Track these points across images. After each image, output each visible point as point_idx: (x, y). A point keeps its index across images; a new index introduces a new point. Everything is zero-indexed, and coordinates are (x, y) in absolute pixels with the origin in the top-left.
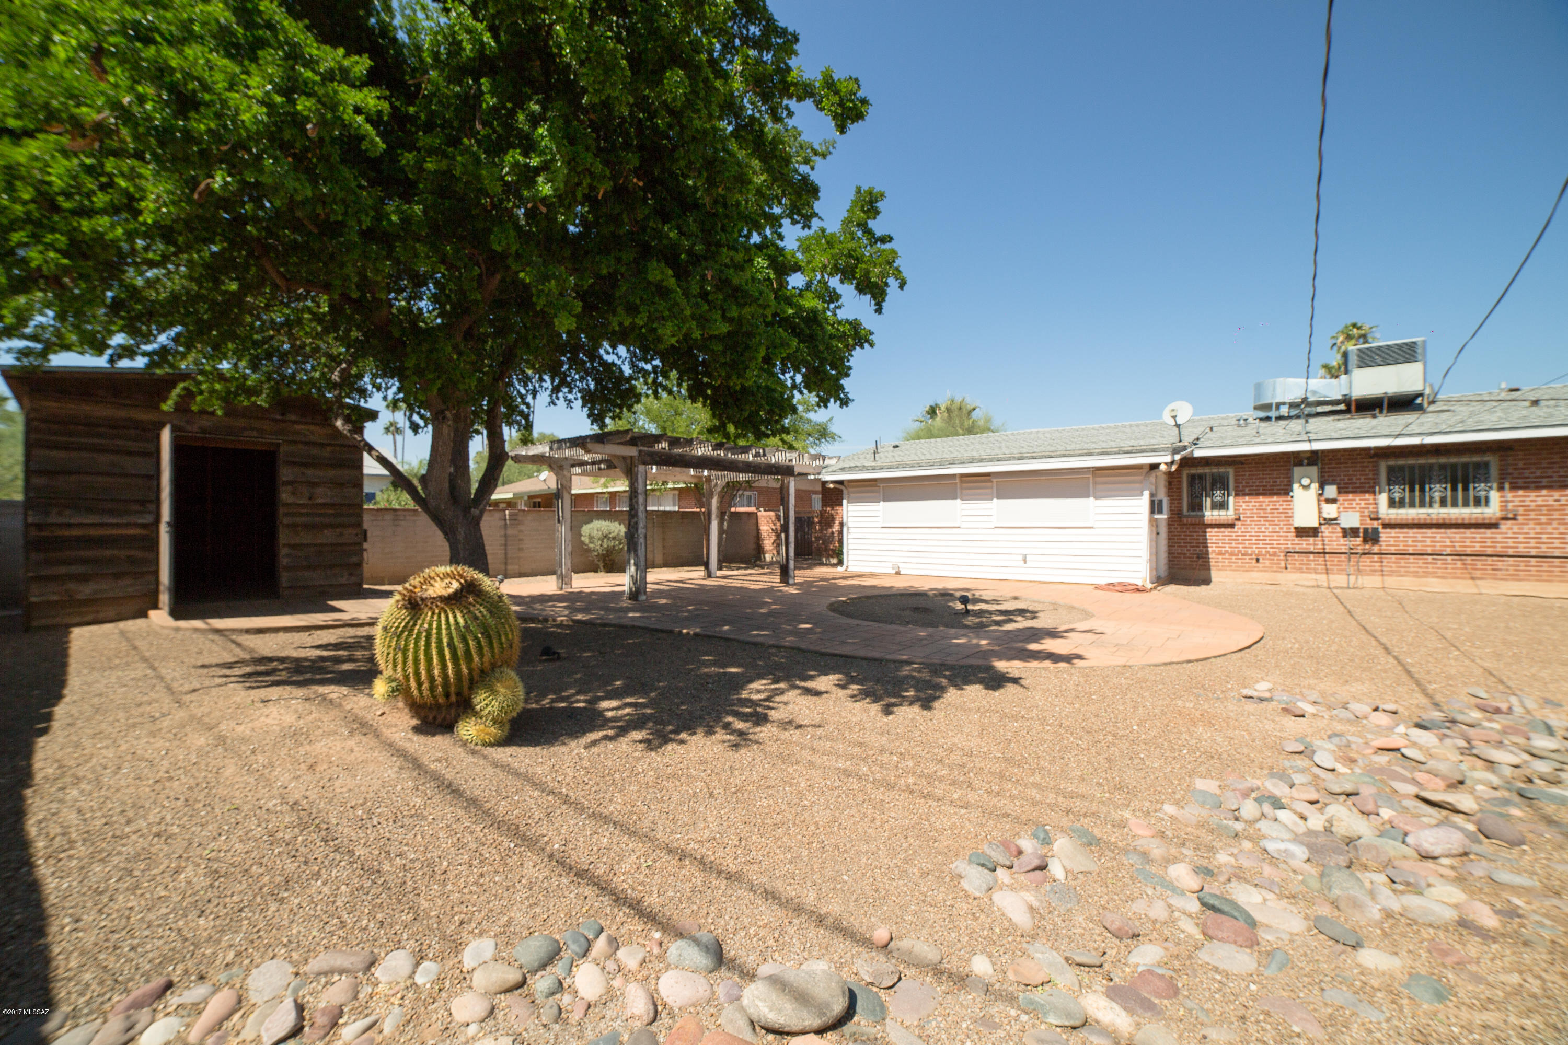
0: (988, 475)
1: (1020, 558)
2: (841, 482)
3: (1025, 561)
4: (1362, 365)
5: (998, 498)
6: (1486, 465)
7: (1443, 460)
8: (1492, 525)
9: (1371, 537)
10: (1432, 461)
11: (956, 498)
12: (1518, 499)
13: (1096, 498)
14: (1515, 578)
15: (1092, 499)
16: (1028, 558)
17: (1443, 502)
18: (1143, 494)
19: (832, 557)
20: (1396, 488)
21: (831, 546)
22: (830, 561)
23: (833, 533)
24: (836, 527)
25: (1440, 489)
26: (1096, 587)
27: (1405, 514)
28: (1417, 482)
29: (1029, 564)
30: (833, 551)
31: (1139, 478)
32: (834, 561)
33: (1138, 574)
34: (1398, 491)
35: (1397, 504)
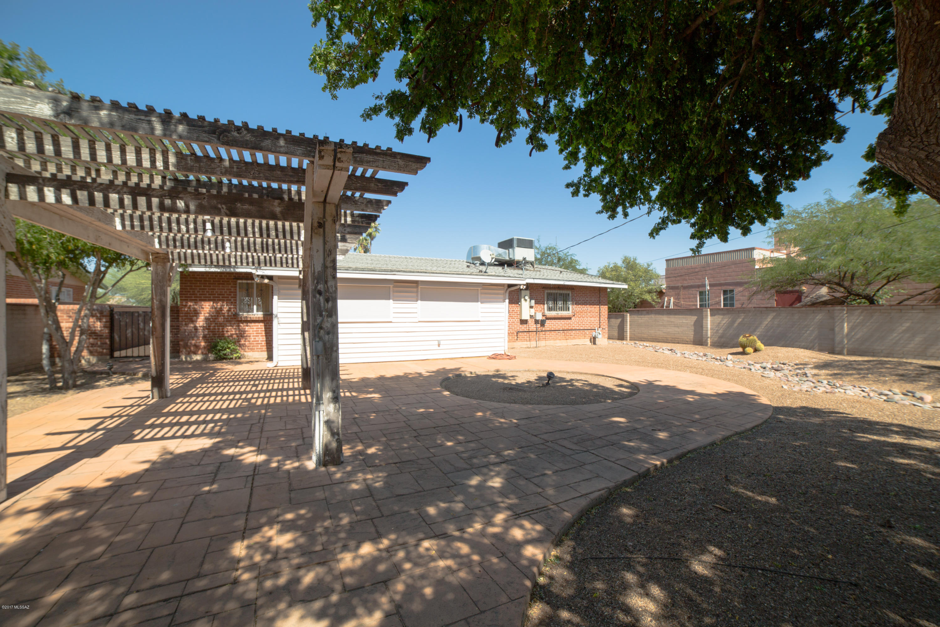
0: (416, 282)
1: (437, 343)
2: (270, 278)
3: (439, 345)
4: (519, 246)
5: (421, 300)
6: (569, 294)
7: (561, 292)
8: (570, 318)
9: (543, 323)
10: (556, 291)
11: (389, 299)
12: (579, 308)
13: (482, 303)
14: (574, 338)
15: (479, 303)
16: (442, 342)
17: (561, 309)
18: (504, 301)
19: (195, 353)
20: (550, 303)
21: (193, 342)
22: (191, 358)
23: (196, 328)
24: (200, 322)
25: (560, 304)
26: (490, 358)
27: (553, 314)
28: (555, 300)
29: (441, 347)
30: (197, 347)
31: (502, 292)
32: (198, 357)
33: (503, 348)
34: (551, 304)
35: (550, 309)
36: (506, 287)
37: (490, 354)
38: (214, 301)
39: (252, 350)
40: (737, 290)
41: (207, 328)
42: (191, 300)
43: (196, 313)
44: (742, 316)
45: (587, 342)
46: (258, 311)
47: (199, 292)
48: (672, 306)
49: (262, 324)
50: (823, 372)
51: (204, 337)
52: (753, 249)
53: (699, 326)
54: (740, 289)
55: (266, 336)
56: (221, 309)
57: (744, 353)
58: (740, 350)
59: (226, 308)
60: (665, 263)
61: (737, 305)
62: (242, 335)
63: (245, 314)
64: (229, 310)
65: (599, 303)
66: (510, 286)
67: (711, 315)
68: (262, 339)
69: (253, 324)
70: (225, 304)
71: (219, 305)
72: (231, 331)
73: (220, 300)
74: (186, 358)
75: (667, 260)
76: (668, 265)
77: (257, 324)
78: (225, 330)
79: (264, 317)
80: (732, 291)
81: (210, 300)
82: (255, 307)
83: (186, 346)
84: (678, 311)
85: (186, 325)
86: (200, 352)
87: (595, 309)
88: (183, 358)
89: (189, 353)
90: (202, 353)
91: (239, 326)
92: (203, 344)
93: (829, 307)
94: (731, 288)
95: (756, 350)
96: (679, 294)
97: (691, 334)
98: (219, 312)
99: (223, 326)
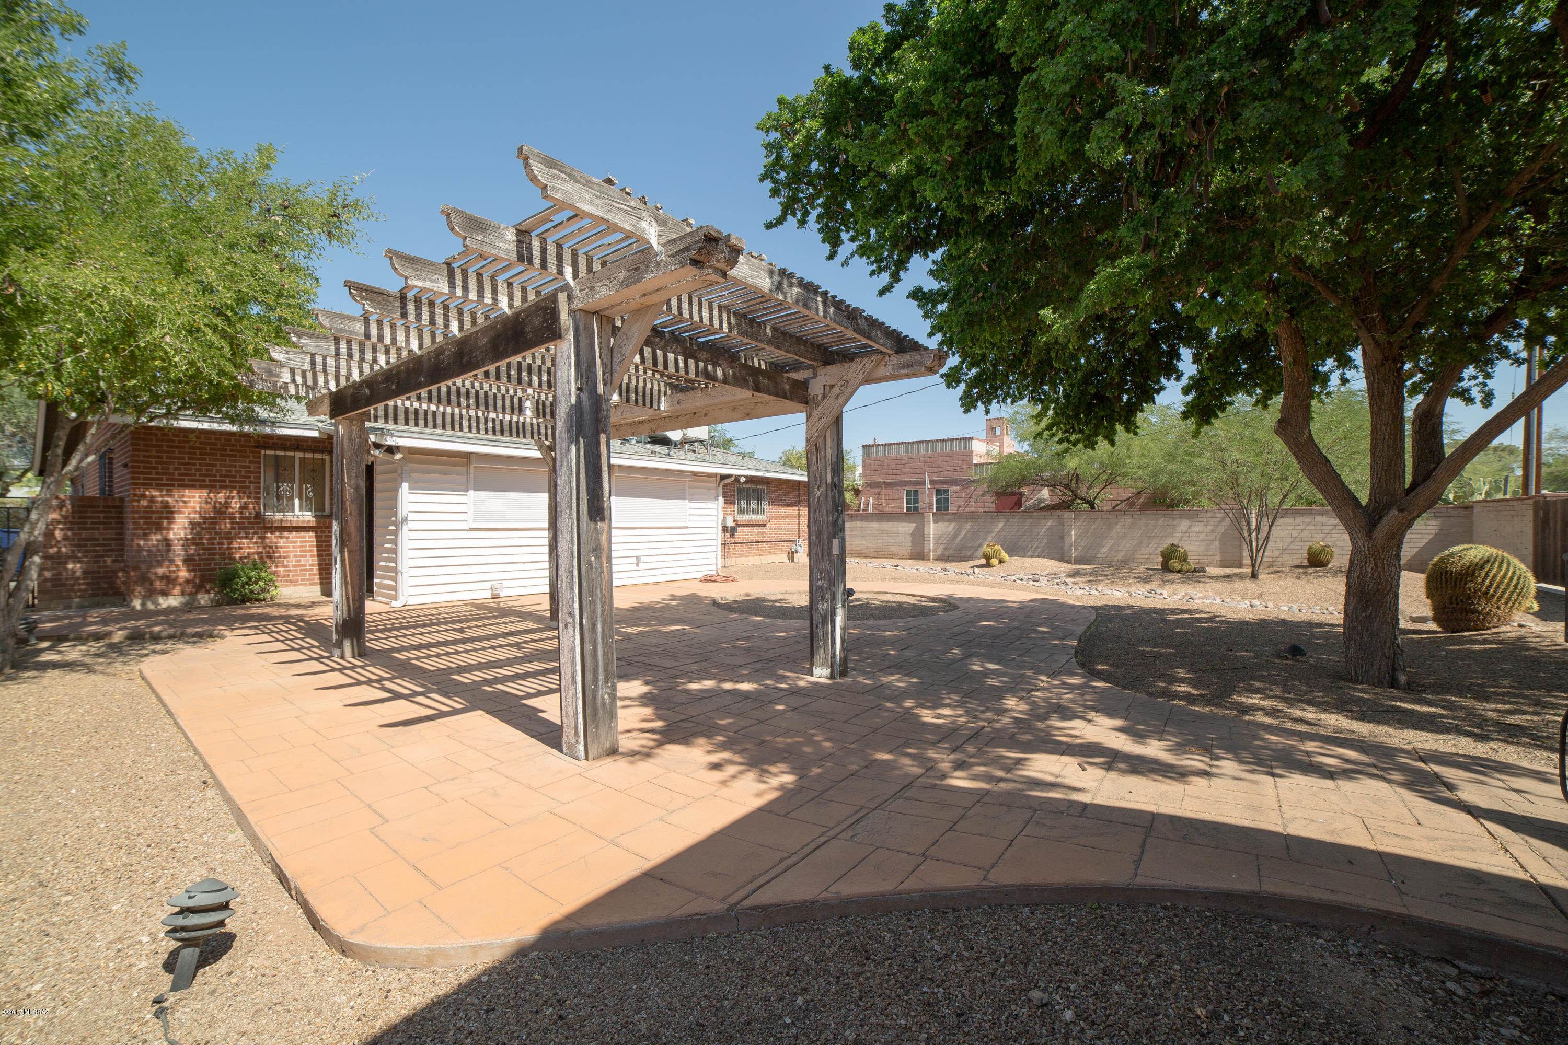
1: (634, 560)
3: (638, 564)
5: (616, 495)
6: (764, 491)
7: (754, 486)
8: (765, 525)
9: (732, 532)
10: (749, 486)
12: (775, 510)
13: (690, 500)
14: (770, 554)
15: (687, 501)
16: (643, 559)
17: (754, 512)
18: (716, 499)
19: (165, 594)
20: (742, 502)
21: (160, 571)
22: (156, 604)
23: (167, 543)
24: (179, 530)
25: (754, 504)
26: (702, 580)
27: (744, 518)
28: (748, 499)
29: (641, 566)
30: (170, 581)
31: (714, 485)
32: (173, 601)
33: (714, 567)
34: (743, 504)
35: (742, 512)
36: (718, 478)
37: (701, 575)
38: (211, 487)
39: (293, 583)
40: (953, 490)
41: (194, 541)
42: (159, 487)
43: (168, 513)
44: (970, 522)
45: (784, 558)
46: (301, 509)
47: (176, 469)
48: (870, 510)
49: (312, 534)
50: (1078, 580)
51: (188, 561)
52: (971, 439)
53: (919, 536)
54: (957, 489)
55: (318, 556)
56: (227, 505)
57: (988, 565)
58: (983, 561)
59: (236, 504)
60: (861, 451)
61: (952, 509)
62: (270, 555)
63: (279, 516)
64: (244, 507)
65: (798, 504)
66: (724, 477)
67: (935, 521)
68: (311, 561)
69: (294, 534)
70: (234, 493)
71: (221, 497)
72: (246, 547)
73: (226, 487)
74: (143, 604)
75: (864, 447)
76: (865, 454)
77: (302, 534)
78: (235, 545)
79: (318, 522)
80: (946, 491)
81: (202, 487)
82: (297, 501)
83: (144, 580)
84: (881, 516)
85: (145, 536)
86: (178, 590)
87: (792, 511)
88: (137, 604)
89: (151, 593)
90: (183, 593)
91: (264, 538)
92: (183, 574)
93: (1059, 512)
94: (945, 487)
95: (1001, 562)
96: (879, 494)
97: (908, 547)
98: (221, 511)
99: (229, 537)
